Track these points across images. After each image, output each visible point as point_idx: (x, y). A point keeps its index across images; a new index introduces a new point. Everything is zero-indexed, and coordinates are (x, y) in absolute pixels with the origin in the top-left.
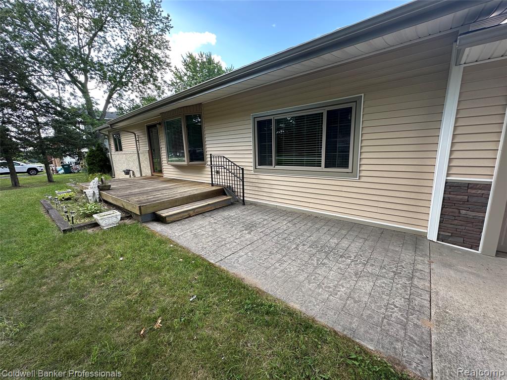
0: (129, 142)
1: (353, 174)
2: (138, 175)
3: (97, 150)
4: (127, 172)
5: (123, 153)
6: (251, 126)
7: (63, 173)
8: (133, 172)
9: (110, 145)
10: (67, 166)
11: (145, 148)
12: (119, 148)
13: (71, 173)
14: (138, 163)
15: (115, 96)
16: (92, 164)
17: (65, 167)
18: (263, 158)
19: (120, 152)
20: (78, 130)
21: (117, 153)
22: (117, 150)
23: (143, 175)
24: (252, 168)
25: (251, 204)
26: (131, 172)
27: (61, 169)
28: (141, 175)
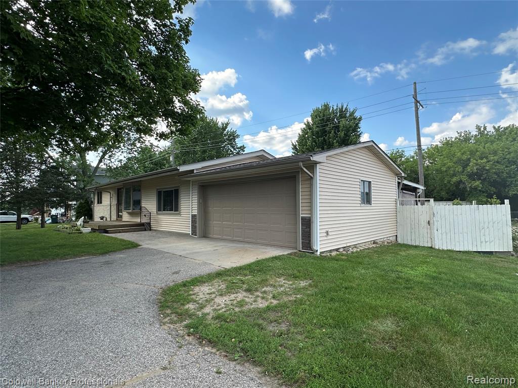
0: (106, 199)
1: (179, 214)
2: (109, 219)
3: (85, 203)
4: (102, 218)
5: (102, 205)
6: (155, 193)
7: (50, 223)
8: (106, 218)
9: (94, 199)
10: (55, 217)
11: (115, 202)
12: (100, 202)
13: (57, 223)
14: (109, 212)
15: (107, 157)
16: (79, 213)
17: (53, 217)
18: (159, 209)
19: (100, 205)
20: (72, 186)
21: (98, 205)
22: (98, 203)
23: (112, 220)
24: (156, 213)
25: (155, 230)
26: (105, 218)
27: (49, 220)
28: (111, 219)
